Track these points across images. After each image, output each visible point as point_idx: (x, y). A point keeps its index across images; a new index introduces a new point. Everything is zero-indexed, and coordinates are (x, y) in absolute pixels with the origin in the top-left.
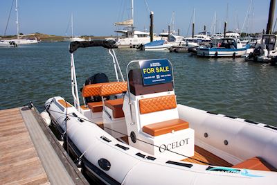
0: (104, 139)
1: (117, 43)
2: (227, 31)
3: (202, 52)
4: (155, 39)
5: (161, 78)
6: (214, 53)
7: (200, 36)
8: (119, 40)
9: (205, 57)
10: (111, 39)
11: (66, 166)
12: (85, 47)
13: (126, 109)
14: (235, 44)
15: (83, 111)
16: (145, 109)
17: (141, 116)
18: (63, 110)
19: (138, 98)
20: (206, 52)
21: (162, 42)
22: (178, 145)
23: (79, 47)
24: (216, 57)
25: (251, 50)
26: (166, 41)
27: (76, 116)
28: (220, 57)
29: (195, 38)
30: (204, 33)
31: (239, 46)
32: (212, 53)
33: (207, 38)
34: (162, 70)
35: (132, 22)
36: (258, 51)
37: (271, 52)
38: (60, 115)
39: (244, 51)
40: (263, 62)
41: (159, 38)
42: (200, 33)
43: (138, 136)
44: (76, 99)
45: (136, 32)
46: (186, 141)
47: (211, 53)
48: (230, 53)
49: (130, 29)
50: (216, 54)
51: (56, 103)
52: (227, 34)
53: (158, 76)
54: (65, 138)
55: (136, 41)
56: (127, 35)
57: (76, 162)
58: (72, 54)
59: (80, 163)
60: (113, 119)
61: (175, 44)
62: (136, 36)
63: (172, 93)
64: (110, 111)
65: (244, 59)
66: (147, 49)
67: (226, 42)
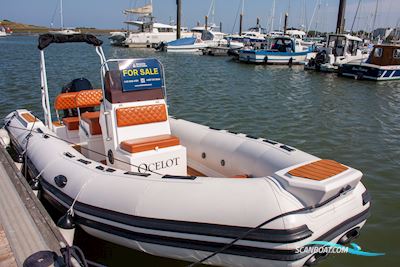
0: (67, 155)
1: (128, 41)
2: (288, 27)
3: (245, 56)
4: (183, 35)
5: (147, 83)
6: (263, 57)
7: (250, 33)
8: (131, 35)
9: (250, 63)
10: (119, 33)
11: (17, 187)
12: (60, 42)
13: (102, 122)
14: (292, 46)
15: (56, 128)
16: (124, 120)
17: (119, 129)
18: (26, 125)
19: (116, 106)
20: (251, 56)
21: (192, 41)
22: (165, 165)
23: (52, 42)
24: (265, 63)
25: (313, 55)
26: (199, 38)
27: (42, 132)
28: (272, 64)
29: (242, 36)
30: (256, 29)
31: (299, 49)
32: (260, 58)
33: (260, 36)
34: (147, 72)
35: (150, 9)
36: (321, 57)
37: (338, 58)
38: (21, 131)
39: (304, 57)
40: (328, 71)
41: (190, 35)
42: (250, 30)
43: (116, 155)
44: (47, 111)
45: (155, 25)
46: (175, 161)
47: (258, 57)
48: (285, 58)
49: (148, 20)
50: (266, 59)
51: (19, 118)
52: (287, 32)
53: (143, 81)
54: (24, 159)
55: (156, 37)
56: (142, 28)
57: (32, 184)
58: (42, 52)
59: (36, 185)
60: (90, 136)
61: (212, 43)
62: (155, 31)
63: (162, 102)
64: (87, 126)
65: (303, 67)
66: (170, 49)
67: (280, 42)
